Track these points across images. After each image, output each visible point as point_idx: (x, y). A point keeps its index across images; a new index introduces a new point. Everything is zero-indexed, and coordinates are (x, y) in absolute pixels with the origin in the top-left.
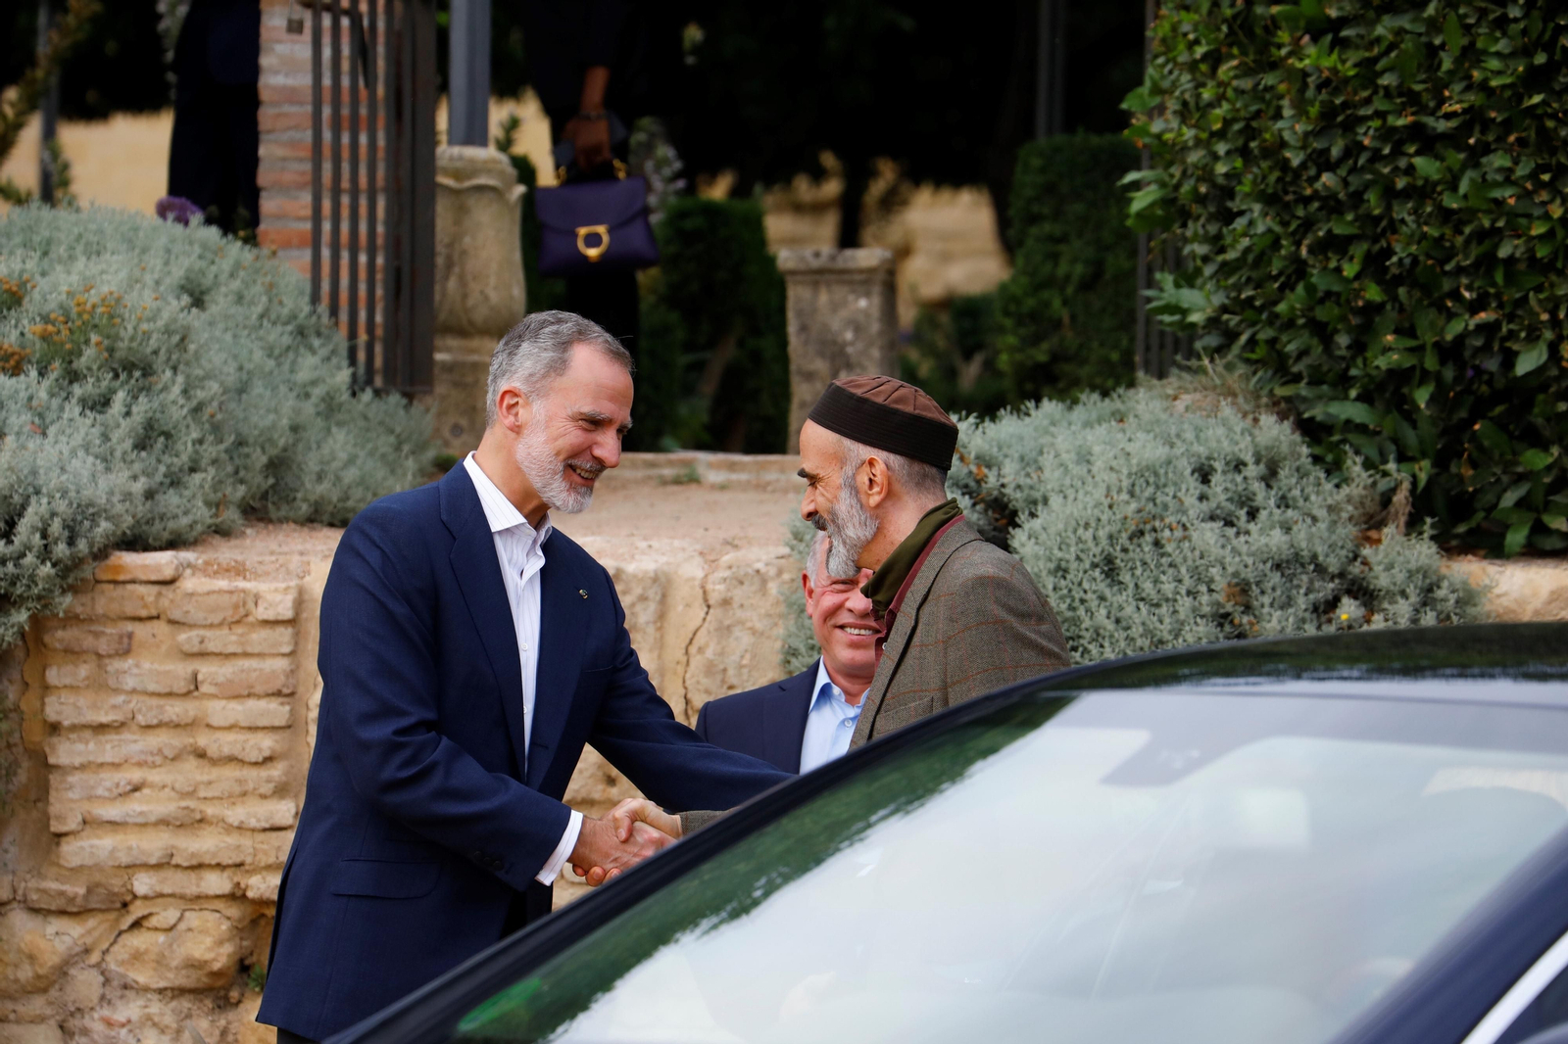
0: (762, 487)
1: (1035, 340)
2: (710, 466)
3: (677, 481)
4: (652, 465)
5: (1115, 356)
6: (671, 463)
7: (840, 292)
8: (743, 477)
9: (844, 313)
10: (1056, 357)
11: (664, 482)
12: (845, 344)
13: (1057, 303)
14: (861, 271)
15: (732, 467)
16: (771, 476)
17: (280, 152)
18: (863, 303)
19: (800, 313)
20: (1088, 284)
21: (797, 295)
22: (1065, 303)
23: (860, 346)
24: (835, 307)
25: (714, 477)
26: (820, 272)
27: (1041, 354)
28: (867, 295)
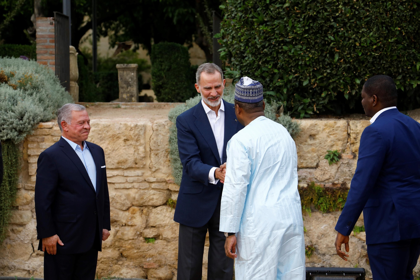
0: (133, 108)
1: (159, 80)
2: (122, 105)
3: (116, 108)
4: (111, 105)
5: (174, 83)
6: (114, 104)
7: (128, 72)
8: (129, 107)
9: (129, 76)
10: (163, 84)
11: (114, 108)
12: (129, 82)
13: (163, 74)
14: (132, 68)
15: (126, 105)
16: (134, 106)
17: (41, 47)
18: (133, 74)
19: (121, 76)
20: (168, 70)
21: (120, 73)
22: (164, 73)
23: (132, 82)
24: (127, 75)
25: (123, 107)
26: (124, 68)
27: (160, 83)
28: (133, 72)
